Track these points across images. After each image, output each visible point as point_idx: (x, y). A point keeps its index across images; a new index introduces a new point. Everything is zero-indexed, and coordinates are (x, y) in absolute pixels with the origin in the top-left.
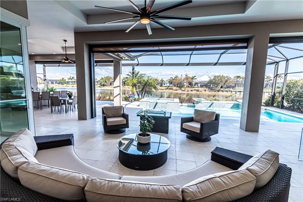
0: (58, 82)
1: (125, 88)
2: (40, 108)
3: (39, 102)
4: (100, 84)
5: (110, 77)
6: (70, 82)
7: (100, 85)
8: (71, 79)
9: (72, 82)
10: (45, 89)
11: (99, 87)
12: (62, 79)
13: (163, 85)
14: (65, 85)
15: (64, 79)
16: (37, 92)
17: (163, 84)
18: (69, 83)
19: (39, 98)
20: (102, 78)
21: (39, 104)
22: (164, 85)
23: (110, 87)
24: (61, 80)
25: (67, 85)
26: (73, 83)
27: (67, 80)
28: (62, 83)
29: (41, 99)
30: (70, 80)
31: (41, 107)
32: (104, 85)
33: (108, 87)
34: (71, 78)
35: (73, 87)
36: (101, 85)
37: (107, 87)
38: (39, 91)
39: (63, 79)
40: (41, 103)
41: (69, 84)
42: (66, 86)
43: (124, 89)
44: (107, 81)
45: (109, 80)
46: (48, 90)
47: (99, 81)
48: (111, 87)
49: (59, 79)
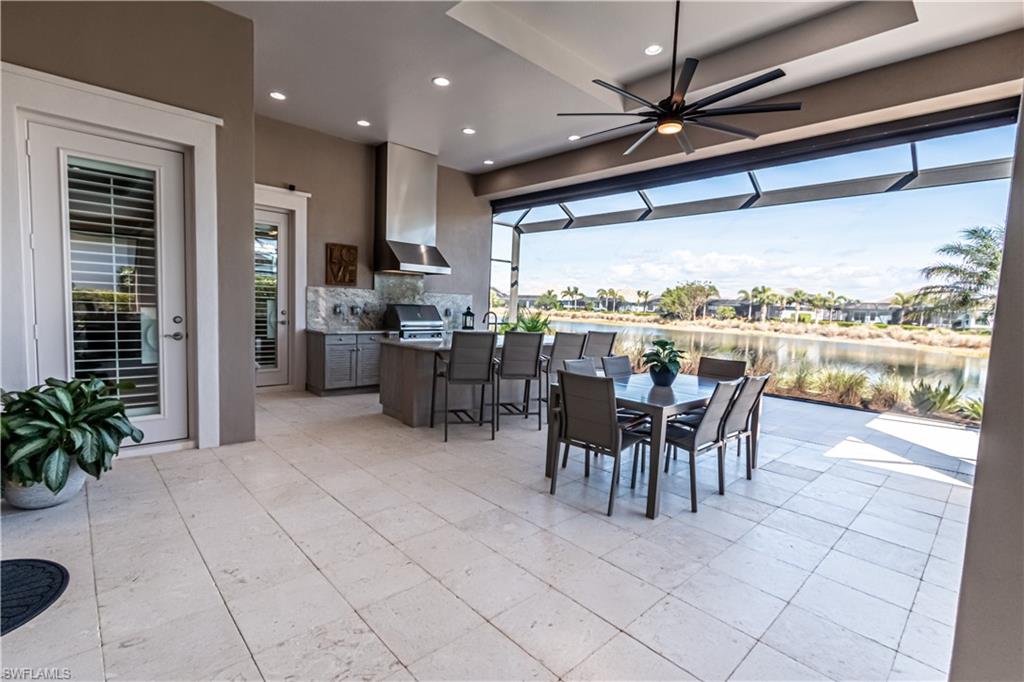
0: (536, 303)
1: (756, 329)
2: (490, 425)
3: (489, 387)
4: (661, 310)
5: (697, 287)
6: (566, 302)
7: (658, 317)
8: (571, 295)
9: (573, 303)
10: (510, 322)
11: (656, 321)
12: (547, 294)
13: (973, 324)
14: (554, 311)
15: (553, 294)
16: (485, 331)
17: (972, 321)
18: (565, 306)
19: (491, 365)
20: (669, 291)
21: (488, 399)
22: (980, 326)
23: (695, 321)
24: (544, 295)
25: (559, 312)
26: (575, 307)
27: (559, 298)
28: (546, 306)
29: (500, 373)
30: (568, 298)
31: (492, 422)
32: (671, 316)
33: (689, 322)
34: (572, 290)
35: (574, 317)
36: (665, 317)
37: (685, 322)
38: (492, 328)
39: (550, 293)
40: (496, 393)
41: (565, 309)
42: (556, 315)
43: (756, 333)
44: (687, 303)
45: (695, 298)
46: (521, 324)
47: (658, 300)
48: (700, 324)
49: (540, 294)
